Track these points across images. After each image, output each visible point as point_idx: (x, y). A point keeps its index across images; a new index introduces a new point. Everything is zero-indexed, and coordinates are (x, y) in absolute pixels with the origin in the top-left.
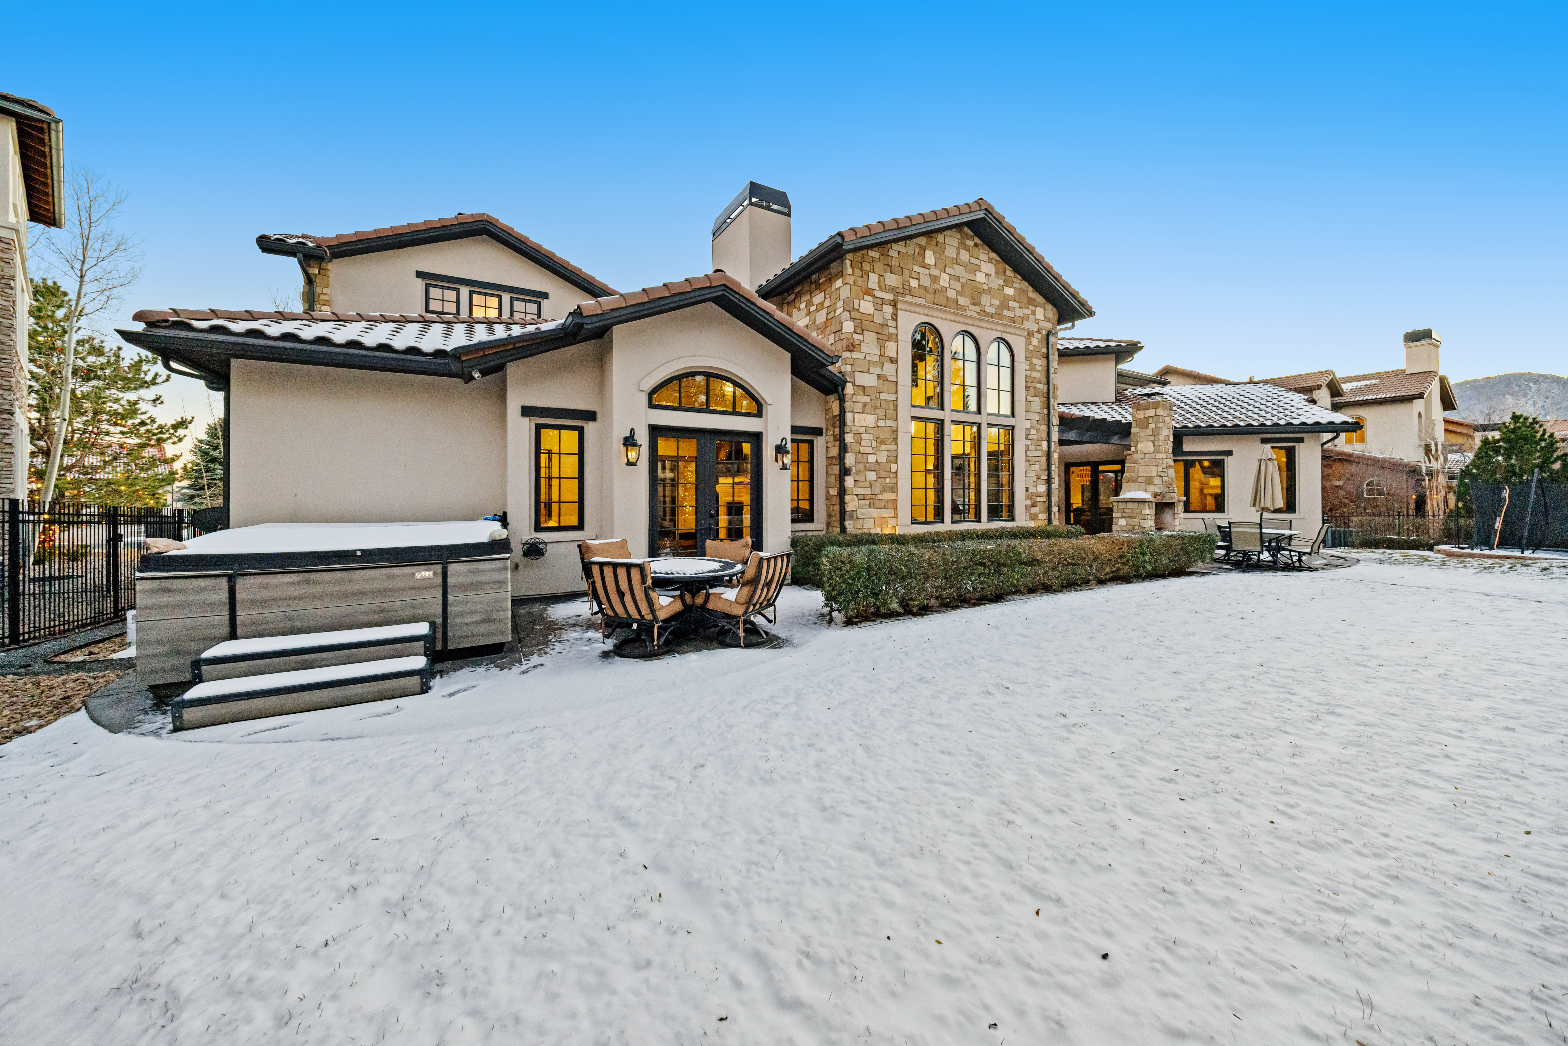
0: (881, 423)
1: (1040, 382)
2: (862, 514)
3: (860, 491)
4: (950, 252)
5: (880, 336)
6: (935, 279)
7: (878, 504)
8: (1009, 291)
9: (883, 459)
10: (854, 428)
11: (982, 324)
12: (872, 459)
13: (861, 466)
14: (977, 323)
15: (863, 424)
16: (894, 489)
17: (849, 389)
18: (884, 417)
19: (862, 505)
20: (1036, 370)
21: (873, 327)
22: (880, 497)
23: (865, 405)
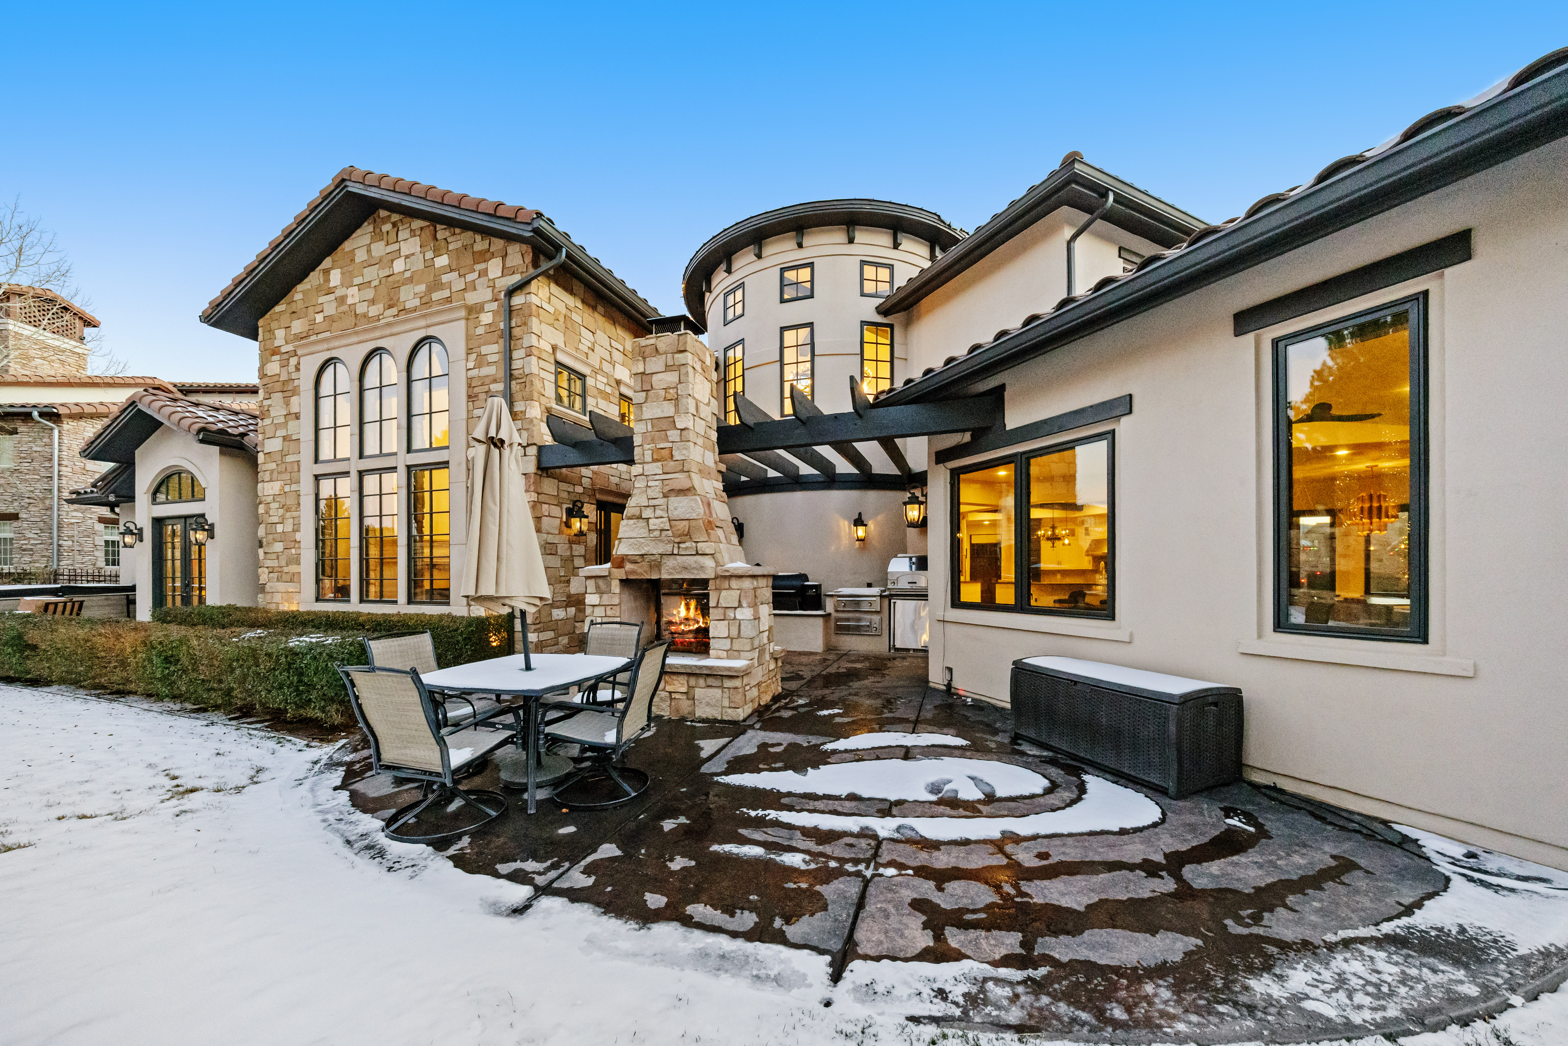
0: (287, 489)
1: (495, 381)
2: (271, 587)
3: (269, 563)
4: (361, 256)
5: (286, 394)
6: (342, 300)
7: (285, 577)
8: (442, 261)
9: (289, 528)
10: (263, 499)
11: (395, 330)
12: (280, 528)
13: (271, 537)
14: (388, 331)
15: (271, 492)
16: (297, 561)
17: (261, 458)
18: (289, 482)
19: (273, 578)
20: (489, 364)
21: (278, 386)
22: (286, 569)
23: (272, 471)
